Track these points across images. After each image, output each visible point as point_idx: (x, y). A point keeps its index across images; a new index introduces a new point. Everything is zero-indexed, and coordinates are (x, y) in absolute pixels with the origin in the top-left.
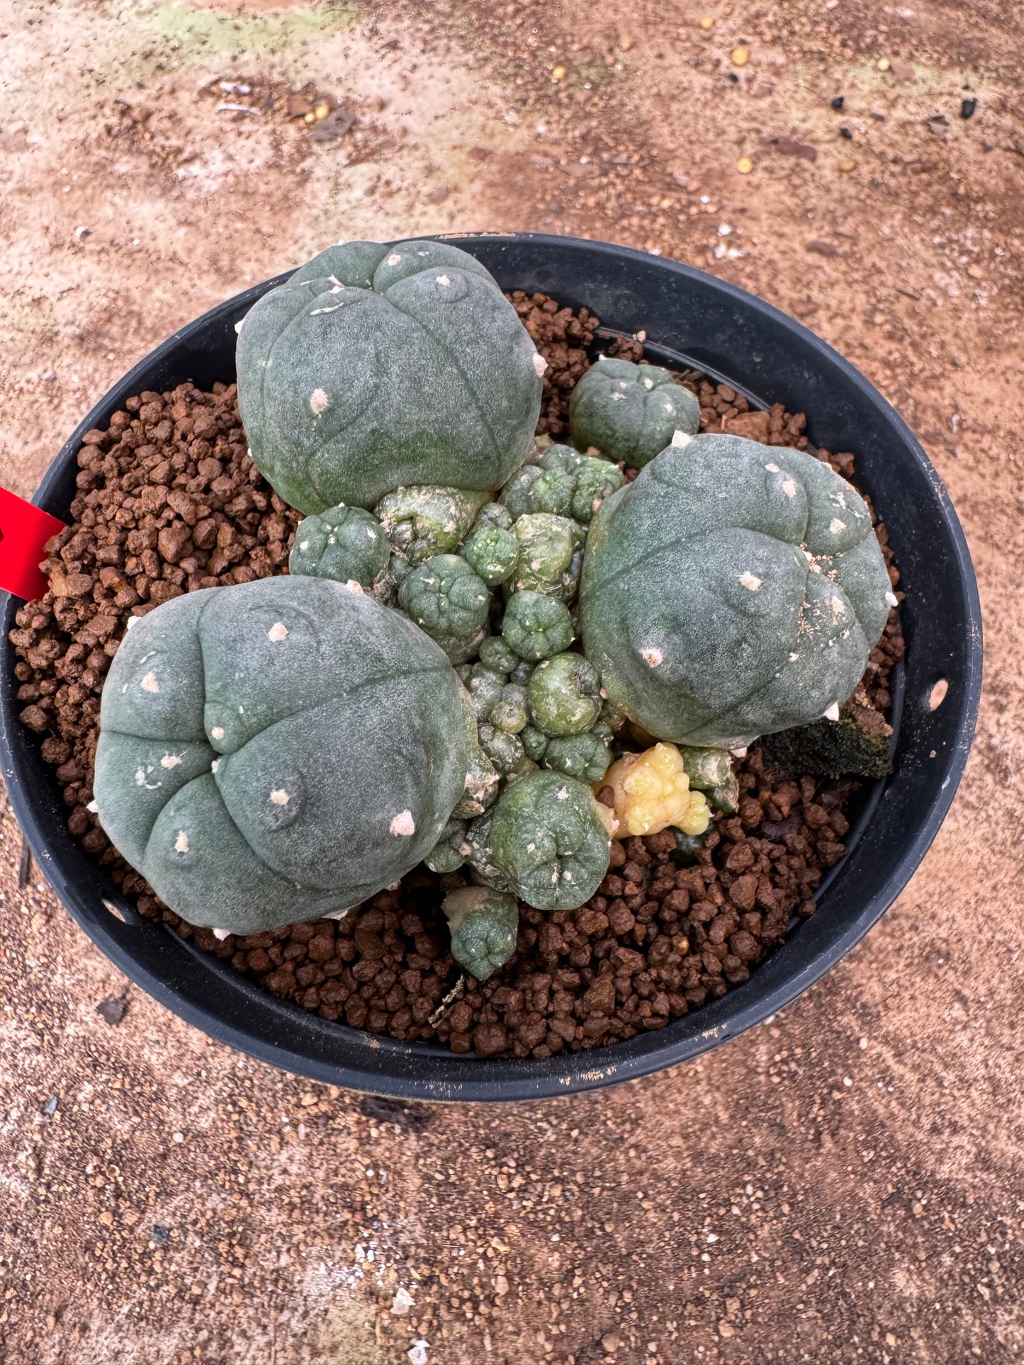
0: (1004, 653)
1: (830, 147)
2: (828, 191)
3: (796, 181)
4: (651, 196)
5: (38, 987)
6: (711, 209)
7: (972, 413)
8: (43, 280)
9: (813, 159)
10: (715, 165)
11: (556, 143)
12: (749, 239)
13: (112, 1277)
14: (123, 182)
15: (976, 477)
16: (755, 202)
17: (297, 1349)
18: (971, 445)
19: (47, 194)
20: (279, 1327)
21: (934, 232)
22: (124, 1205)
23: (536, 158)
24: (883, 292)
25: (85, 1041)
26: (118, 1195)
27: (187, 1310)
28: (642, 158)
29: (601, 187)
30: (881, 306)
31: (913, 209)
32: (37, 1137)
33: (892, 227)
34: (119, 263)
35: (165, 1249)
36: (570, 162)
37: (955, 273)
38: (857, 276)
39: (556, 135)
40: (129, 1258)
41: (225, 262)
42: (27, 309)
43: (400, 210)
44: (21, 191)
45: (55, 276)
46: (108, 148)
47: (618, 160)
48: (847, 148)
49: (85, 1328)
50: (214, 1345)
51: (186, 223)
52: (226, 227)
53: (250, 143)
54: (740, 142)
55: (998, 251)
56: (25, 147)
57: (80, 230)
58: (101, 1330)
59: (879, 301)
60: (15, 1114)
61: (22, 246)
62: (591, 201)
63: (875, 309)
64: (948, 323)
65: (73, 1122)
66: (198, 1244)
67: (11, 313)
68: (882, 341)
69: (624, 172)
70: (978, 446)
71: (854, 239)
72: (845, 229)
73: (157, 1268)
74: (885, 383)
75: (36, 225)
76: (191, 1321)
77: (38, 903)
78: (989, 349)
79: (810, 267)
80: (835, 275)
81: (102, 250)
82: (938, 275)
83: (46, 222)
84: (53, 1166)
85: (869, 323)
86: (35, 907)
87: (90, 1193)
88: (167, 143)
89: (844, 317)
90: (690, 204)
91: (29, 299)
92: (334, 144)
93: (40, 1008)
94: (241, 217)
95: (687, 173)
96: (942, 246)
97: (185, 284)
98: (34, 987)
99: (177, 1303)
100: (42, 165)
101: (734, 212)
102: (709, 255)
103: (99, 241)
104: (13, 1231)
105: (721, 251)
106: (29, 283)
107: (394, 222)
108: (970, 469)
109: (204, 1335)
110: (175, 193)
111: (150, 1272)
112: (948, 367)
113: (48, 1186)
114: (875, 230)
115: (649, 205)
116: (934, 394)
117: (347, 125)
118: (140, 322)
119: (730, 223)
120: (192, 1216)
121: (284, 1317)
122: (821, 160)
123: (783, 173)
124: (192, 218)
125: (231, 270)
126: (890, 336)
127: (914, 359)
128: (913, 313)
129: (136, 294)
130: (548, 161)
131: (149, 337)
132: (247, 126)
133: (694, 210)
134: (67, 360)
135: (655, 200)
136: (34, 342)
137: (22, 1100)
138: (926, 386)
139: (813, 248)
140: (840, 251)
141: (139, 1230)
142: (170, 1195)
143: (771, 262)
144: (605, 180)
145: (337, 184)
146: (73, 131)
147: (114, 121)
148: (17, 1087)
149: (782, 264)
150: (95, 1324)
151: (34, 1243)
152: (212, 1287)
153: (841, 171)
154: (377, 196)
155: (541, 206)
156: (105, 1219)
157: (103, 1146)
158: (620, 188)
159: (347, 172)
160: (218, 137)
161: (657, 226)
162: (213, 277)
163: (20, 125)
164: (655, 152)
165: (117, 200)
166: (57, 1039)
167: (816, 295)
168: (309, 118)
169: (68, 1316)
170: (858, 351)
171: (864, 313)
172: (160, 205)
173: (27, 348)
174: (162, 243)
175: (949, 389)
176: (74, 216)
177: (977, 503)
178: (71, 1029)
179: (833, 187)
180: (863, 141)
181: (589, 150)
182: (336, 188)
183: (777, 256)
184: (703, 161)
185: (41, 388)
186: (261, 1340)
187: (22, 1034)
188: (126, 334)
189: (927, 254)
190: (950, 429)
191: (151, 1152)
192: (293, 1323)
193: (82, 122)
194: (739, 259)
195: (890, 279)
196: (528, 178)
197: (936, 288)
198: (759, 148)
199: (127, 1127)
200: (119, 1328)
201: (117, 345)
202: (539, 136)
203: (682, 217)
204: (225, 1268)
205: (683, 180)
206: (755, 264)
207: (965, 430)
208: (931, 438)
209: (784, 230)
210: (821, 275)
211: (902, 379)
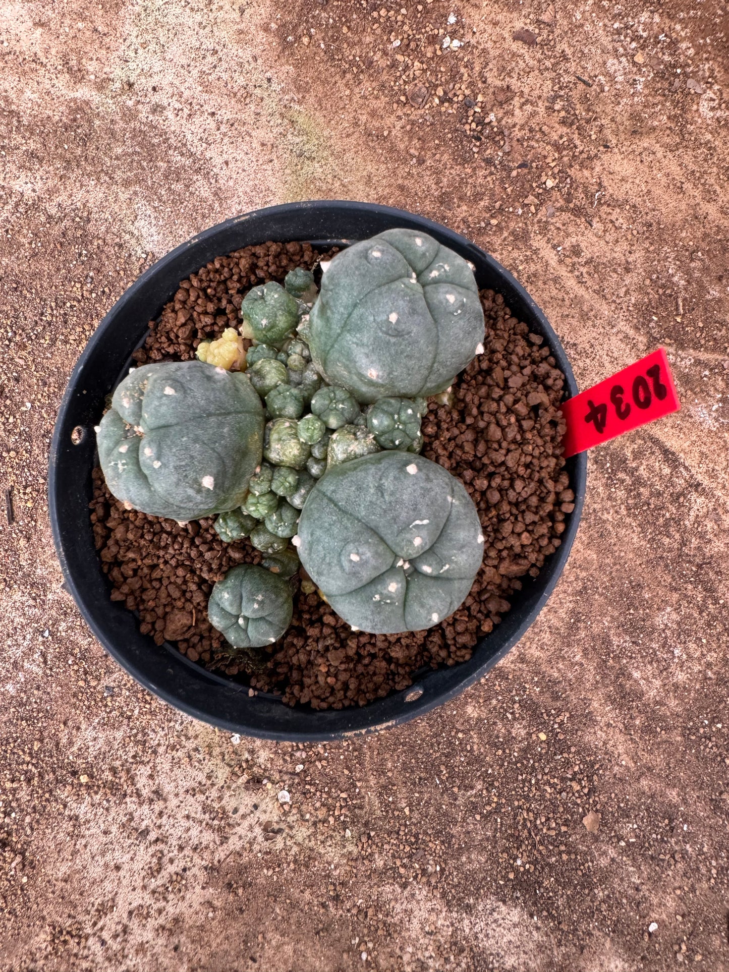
0: (593, 374)
5: (29, 575)
7: (612, 189)
12: (470, 27)
13: (89, 707)
15: (602, 242)
17: (178, 737)
18: (604, 216)
20: (169, 728)
21: (615, 17)
22: (89, 678)
24: (566, 79)
25: (58, 602)
26: (86, 673)
27: (125, 721)
30: (562, 93)
32: (42, 647)
33: (584, 12)
35: (112, 696)
37: (623, 59)
40: (95, 700)
41: (73, 63)
43: (202, 6)
49: (78, 728)
50: (140, 735)
52: (71, 27)
55: (662, 37)
58: (86, 729)
59: (560, 88)
60: (28, 637)
63: (556, 97)
64: (609, 109)
65: (60, 641)
66: (128, 694)
68: (557, 125)
70: (610, 217)
71: (552, 27)
72: (545, 17)
73: (109, 704)
74: (552, 165)
76: (128, 725)
77: (21, 532)
78: (635, 132)
79: (514, 55)
80: (532, 63)
82: (611, 61)
84: (52, 661)
85: (550, 109)
86: (20, 534)
87: (72, 673)
89: (532, 104)
93: (32, 586)
96: (618, 32)
97: (47, 85)
99: (121, 719)
102: (438, 47)
104: (38, 688)
105: (447, 41)
107: (198, 17)
109: (135, 731)
111: (106, 706)
112: (601, 148)
113: (51, 669)
114: (569, 16)
116: (586, 173)
118: (19, 121)
119: (458, 13)
120: (123, 682)
121: (172, 724)
125: (79, 70)
126: (563, 122)
127: (578, 142)
128: (584, 99)
129: (12, 95)
131: (28, 134)
137: (31, 630)
138: (582, 166)
139: (517, 37)
140: (539, 39)
141: (98, 688)
142: (112, 673)
143: (484, 51)
148: (27, 625)
149: (493, 53)
150: (83, 727)
151: (48, 693)
152: (136, 712)
156: (81, 683)
157: (75, 652)
161: (399, 18)
162: (67, 76)
166: (44, 601)
167: (514, 83)
169: (70, 723)
170: (538, 136)
171: (548, 99)
174: (24, 45)
175: (598, 169)
177: (599, 264)
178: (50, 596)
183: (490, 45)
186: (162, 733)
187: (24, 599)
188: (11, 132)
189: (606, 40)
190: (592, 203)
191: (99, 654)
192: (177, 726)
194: (461, 47)
195: (573, 67)
197: (607, 74)
199: (86, 642)
200: (95, 728)
201: (6, 141)
203: (420, 8)
204: (142, 704)
206: (472, 53)
207: (602, 205)
208: (578, 212)
209: (499, 17)
210: (521, 62)
211: (566, 159)
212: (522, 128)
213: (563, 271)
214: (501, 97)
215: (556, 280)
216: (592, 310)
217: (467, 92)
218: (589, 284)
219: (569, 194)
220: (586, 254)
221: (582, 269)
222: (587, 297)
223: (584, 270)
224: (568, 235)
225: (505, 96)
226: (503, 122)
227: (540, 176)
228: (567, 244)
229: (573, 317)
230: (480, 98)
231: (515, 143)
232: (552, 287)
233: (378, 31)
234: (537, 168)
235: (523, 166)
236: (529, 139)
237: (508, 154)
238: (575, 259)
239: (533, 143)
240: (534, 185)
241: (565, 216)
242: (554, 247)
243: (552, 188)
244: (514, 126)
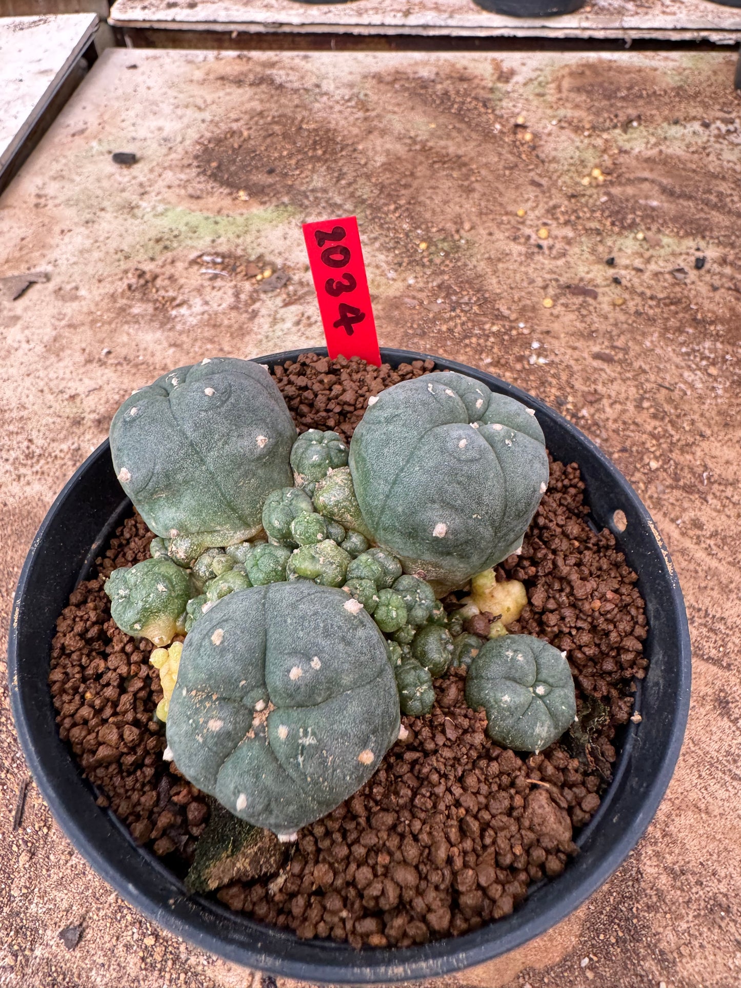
1: (607, 289)
2: (606, 318)
3: (584, 312)
4: (484, 323)
5: (18, 914)
6: (526, 331)
7: (718, 470)
8: (78, 383)
9: (595, 298)
10: (528, 302)
11: (421, 290)
12: (552, 351)
14: (136, 320)
15: (723, 517)
16: (556, 326)
18: (718, 494)
19: (86, 328)
21: (683, 344)
23: (407, 300)
24: (648, 386)
25: (48, 962)
28: (478, 299)
29: (451, 318)
30: (647, 396)
31: (666, 329)
33: (652, 342)
34: (129, 372)
36: (430, 302)
37: (698, 372)
38: (629, 375)
39: (421, 285)
42: (66, 403)
44: (70, 326)
45: (86, 381)
46: (128, 298)
47: (462, 301)
48: (618, 290)
51: (175, 345)
52: (200, 348)
53: (220, 293)
54: (545, 288)
55: (728, 357)
56: (75, 298)
57: (105, 350)
59: (645, 392)
61: (67, 362)
62: (444, 328)
63: (642, 399)
64: (696, 407)
67: (55, 405)
68: (649, 420)
69: (467, 308)
70: (724, 495)
71: (626, 350)
72: (619, 343)
74: (653, 449)
75: (77, 347)
77: (26, 842)
78: (726, 425)
79: (595, 369)
80: (613, 375)
81: (119, 364)
82: (686, 374)
83: (84, 345)
85: (639, 407)
86: (23, 847)
88: (166, 295)
89: (620, 403)
90: (512, 328)
91: (67, 396)
92: (275, 293)
93: (17, 932)
94: (211, 341)
95: (509, 309)
96: (688, 354)
98: (15, 914)
100: (85, 310)
101: (542, 333)
102: (525, 362)
103: (116, 358)
105: (533, 360)
106: (70, 385)
108: (719, 511)
110: (169, 326)
112: (698, 438)
114: (640, 344)
115: (484, 330)
116: (689, 457)
117: (284, 281)
119: (539, 341)
122: (600, 298)
123: (574, 307)
124: (179, 342)
126: (654, 417)
127: (673, 433)
128: (670, 400)
130: (416, 302)
132: (218, 283)
133: (514, 332)
134: (88, 436)
135: (487, 327)
136: (68, 424)
138: (682, 451)
139: (597, 356)
140: (616, 358)
143: (567, 366)
144: (453, 314)
145: (275, 319)
146: (107, 288)
147: (133, 281)
149: (576, 368)
153: (614, 305)
154: (301, 326)
155: (411, 331)
158: (464, 319)
159: (282, 311)
160: (199, 290)
161: (489, 344)
163: (74, 284)
164: (487, 295)
165: (131, 331)
166: (27, 960)
167: (600, 388)
168: (259, 277)
170: (632, 427)
171: (635, 400)
172: (158, 334)
173: (62, 428)
174: (158, 359)
175: (699, 453)
176: (102, 342)
177: (725, 537)
178: (38, 952)
179: (610, 316)
180: (629, 285)
181: (443, 295)
182: (274, 321)
183: (572, 363)
184: (520, 300)
185: (69, 456)
189: (678, 360)
190: (702, 482)
193: (113, 282)
194: (546, 364)
195: (652, 377)
196: (402, 313)
197: (686, 382)
198: (558, 291)
202: (410, 286)
203: (506, 337)
205: (506, 313)
206: (557, 368)
207: (713, 483)
208: (689, 489)
209: (577, 344)
210: (603, 375)
211: (664, 446)
212: (615, 421)
213: (688, 544)
214: (590, 398)
215: (683, 552)
216: (731, 582)
217: (558, 394)
218: (721, 555)
219: (676, 474)
220: (709, 528)
221: (708, 541)
222: (721, 568)
223: (712, 542)
224: (684, 510)
225: (594, 399)
226: (596, 417)
227: (642, 459)
228: (686, 517)
229: (712, 589)
230: (570, 399)
231: (611, 433)
232: (680, 559)
233: (471, 353)
234: (637, 451)
235: (624, 450)
236: (624, 430)
237: (606, 440)
238: (698, 532)
239: (628, 433)
240: (638, 466)
241: (677, 493)
242: (673, 521)
243: (657, 469)
244: (608, 419)
